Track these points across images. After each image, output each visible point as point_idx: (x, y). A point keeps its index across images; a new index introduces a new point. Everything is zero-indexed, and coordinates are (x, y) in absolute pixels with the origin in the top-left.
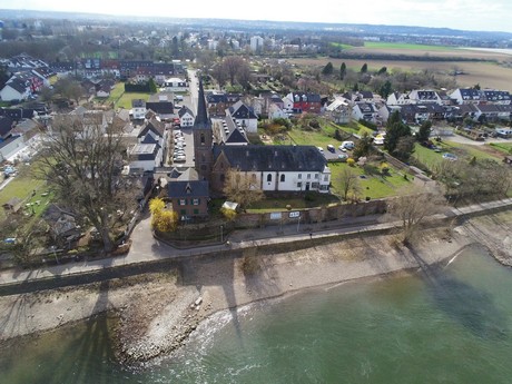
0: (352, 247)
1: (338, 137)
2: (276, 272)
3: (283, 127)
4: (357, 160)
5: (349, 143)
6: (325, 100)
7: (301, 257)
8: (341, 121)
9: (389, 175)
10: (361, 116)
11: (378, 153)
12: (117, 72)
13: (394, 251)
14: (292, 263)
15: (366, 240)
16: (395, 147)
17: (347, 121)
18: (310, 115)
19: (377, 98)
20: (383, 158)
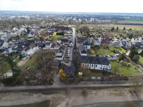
0: (116, 91)
1: (114, 52)
2: (92, 96)
3: (98, 48)
4: (120, 61)
5: (118, 54)
6: (111, 39)
8: (116, 46)
9: (130, 67)
10: (122, 45)
11: (127, 59)
12: (55, 29)
13: (130, 94)
15: (121, 89)
16: (132, 57)
17: (117, 47)
18: (106, 44)
19: (128, 39)
20: (129, 61)
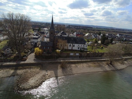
0: (95, 64)
1: (88, 41)
9: (103, 49)
10: (94, 37)
14: (77, 66)
15: (99, 62)
17: (90, 38)
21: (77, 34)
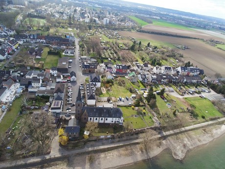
0: (127, 150)
1: (131, 91)
2: (100, 161)
3: (111, 84)
5: (134, 95)
6: (129, 66)
7: (109, 155)
8: (133, 81)
9: (145, 115)
11: (144, 103)
12: (44, 41)
13: (140, 152)
14: (106, 157)
15: (132, 147)
16: (149, 101)
19: (150, 66)
20: (145, 106)
21: (117, 69)
